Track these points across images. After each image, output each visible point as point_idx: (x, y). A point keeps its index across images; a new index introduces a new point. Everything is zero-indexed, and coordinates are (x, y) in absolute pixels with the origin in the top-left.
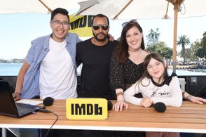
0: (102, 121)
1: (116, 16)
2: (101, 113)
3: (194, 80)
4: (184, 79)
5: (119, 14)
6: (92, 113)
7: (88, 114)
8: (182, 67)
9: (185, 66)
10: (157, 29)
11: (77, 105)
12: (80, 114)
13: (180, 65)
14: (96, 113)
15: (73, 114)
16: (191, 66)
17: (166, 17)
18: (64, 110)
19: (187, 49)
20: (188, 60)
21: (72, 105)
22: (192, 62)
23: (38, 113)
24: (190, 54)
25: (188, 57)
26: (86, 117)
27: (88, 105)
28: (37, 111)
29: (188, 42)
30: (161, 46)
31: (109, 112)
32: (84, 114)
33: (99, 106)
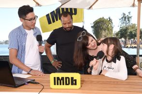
1: (91, 6)
2: (76, 84)
5: (93, 5)
6: (69, 84)
7: (66, 84)
10: (129, 13)
11: (58, 78)
12: (61, 84)
14: (72, 84)
15: (55, 84)
17: (134, 5)
18: (49, 82)
21: (55, 78)
26: (65, 87)
27: (66, 78)
28: (29, 82)
30: (133, 28)
31: (81, 84)
32: (63, 84)
33: (74, 79)
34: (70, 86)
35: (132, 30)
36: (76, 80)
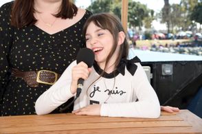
3: (168, 70)
8: (163, 42)
13: (160, 38)
16: (180, 41)
19: (174, 6)
20: (176, 28)
22: (183, 34)
24: (179, 16)
25: (175, 22)
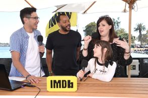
0: (73, 92)
2: (72, 87)
3: (146, 61)
4: (138, 61)
6: (65, 87)
7: (63, 87)
8: (139, 49)
9: (142, 49)
10: (118, 18)
11: (55, 81)
14: (69, 87)
15: (52, 87)
16: (146, 49)
17: (125, 11)
18: (45, 85)
19: (143, 35)
20: (144, 43)
21: (51, 81)
23: (25, 87)
27: (63, 81)
28: (25, 86)
29: (144, 29)
30: (121, 32)
31: (78, 86)
32: (60, 87)
33: (71, 82)
34: (67, 89)
35: (121, 34)
36: (72, 83)
